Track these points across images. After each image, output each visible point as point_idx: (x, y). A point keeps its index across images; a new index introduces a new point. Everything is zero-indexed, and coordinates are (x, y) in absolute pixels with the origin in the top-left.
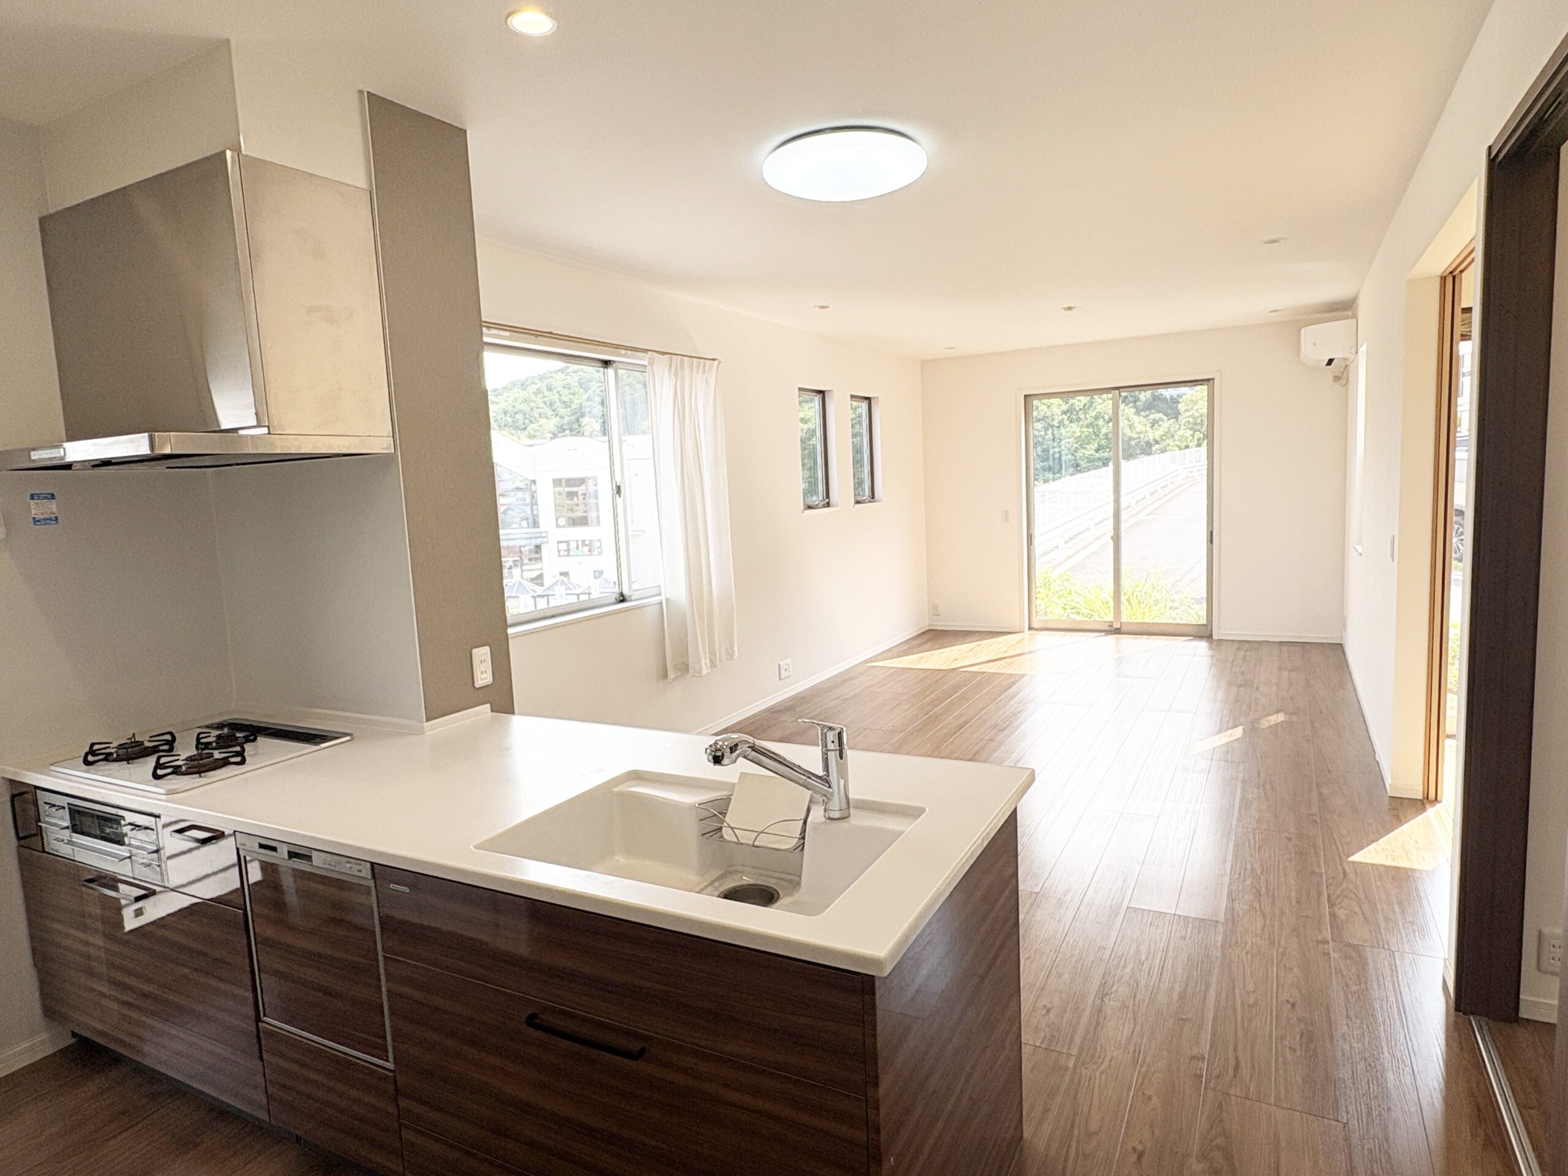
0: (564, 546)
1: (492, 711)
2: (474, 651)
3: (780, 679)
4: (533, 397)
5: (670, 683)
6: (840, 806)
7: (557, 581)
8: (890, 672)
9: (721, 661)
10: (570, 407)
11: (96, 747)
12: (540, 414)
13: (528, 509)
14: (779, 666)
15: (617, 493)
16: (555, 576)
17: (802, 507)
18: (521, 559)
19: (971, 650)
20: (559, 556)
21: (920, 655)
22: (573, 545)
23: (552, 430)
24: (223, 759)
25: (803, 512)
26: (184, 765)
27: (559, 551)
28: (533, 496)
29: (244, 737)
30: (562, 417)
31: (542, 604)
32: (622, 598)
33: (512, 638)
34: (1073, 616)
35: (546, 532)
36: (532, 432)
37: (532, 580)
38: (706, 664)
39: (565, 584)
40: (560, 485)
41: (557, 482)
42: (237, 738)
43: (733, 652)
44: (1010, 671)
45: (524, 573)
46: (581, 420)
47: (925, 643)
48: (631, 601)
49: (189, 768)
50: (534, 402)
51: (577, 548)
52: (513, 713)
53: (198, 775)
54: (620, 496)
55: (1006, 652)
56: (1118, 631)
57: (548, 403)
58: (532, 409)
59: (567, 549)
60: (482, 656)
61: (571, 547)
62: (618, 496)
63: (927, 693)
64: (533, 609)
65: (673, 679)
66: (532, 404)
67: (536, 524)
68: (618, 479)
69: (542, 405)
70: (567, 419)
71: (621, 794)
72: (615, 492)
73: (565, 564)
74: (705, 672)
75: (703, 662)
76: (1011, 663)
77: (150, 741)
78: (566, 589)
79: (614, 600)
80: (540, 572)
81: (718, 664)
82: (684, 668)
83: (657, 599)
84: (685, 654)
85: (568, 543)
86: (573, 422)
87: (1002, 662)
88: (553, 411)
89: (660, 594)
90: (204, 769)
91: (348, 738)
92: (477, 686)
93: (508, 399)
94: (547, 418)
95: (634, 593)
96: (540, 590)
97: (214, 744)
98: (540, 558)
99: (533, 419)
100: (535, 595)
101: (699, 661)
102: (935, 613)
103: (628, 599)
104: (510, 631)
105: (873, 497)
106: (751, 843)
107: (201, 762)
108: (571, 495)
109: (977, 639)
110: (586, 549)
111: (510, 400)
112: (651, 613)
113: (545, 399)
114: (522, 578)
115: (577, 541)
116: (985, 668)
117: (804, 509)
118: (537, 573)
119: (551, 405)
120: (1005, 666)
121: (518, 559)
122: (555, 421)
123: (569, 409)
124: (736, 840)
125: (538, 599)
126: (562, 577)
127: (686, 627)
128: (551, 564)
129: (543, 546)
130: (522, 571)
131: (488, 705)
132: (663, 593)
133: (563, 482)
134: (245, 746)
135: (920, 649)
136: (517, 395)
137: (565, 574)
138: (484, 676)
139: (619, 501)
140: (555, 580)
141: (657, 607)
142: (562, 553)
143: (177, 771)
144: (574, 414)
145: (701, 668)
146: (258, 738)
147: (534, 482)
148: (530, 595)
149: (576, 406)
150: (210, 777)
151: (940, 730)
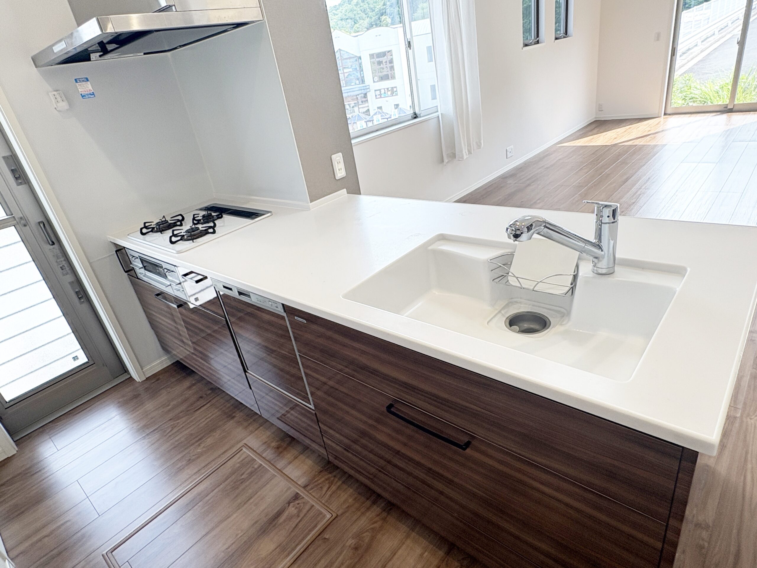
0: (378, 93)
1: (348, 193)
2: (333, 156)
3: (507, 158)
4: (355, 8)
5: (445, 165)
6: (608, 265)
7: (377, 112)
8: (573, 149)
9: (474, 150)
10: (374, 11)
11: (147, 225)
12: (359, 18)
13: (359, 74)
14: (506, 150)
15: (409, 47)
16: (375, 110)
17: (522, 45)
18: (358, 102)
19: (625, 131)
20: (376, 98)
21: (591, 137)
22: (383, 91)
23: (366, 26)
24: (205, 230)
25: (522, 49)
26: (186, 235)
27: (376, 96)
28: (360, 66)
29: (217, 215)
30: (371, 18)
31: (370, 124)
32: (415, 116)
33: (354, 146)
34: (690, 104)
35: (369, 85)
36: (356, 29)
37: (364, 113)
38: (466, 152)
39: (381, 114)
40: (373, 58)
41: (372, 56)
42: (213, 216)
43: (481, 143)
44: (653, 143)
45: (360, 110)
46: (381, 18)
47: (594, 129)
48: (420, 117)
49: (188, 237)
50: (355, 10)
51: (385, 93)
52: (360, 194)
53: (191, 241)
54: (410, 49)
55: (650, 131)
56: (731, 111)
57: (363, 10)
58: (355, 15)
59: (380, 95)
60: (338, 159)
61: (382, 93)
62: (409, 48)
63: (599, 161)
64: (366, 127)
65: (447, 162)
66: (355, 12)
67: (363, 82)
68: (409, 36)
69: (360, 12)
70: (374, 18)
71: (434, 252)
72: (407, 46)
73: (380, 102)
74: (465, 157)
75: (464, 152)
76: (655, 137)
77: (170, 220)
78: (381, 116)
79: (411, 118)
80: (368, 108)
81: (472, 152)
82: (453, 156)
83: (435, 115)
84: (454, 147)
85: (380, 90)
86: (377, 20)
87: (648, 137)
88: (366, 15)
89: (437, 111)
90: (195, 237)
91: (269, 214)
92: (337, 178)
93: (342, 11)
94: (363, 20)
95: (422, 112)
96: (368, 118)
97: (202, 221)
98: (367, 100)
99: (356, 21)
100: (366, 121)
101: (462, 151)
102: (600, 109)
103: (419, 116)
104: (353, 142)
105: (566, 34)
106: (532, 288)
107: (193, 233)
108: (380, 63)
109: (629, 123)
110: (389, 93)
111: (343, 11)
112: (433, 124)
113: (361, 8)
114: (359, 112)
115: (384, 89)
116: (637, 142)
117: (523, 47)
118: (366, 109)
119: (364, 11)
120: (650, 140)
121: (356, 102)
122: (367, 20)
123: (374, 12)
124: (520, 286)
125: (368, 123)
126: (379, 110)
127: (453, 130)
128: (373, 103)
129: (368, 93)
130: (359, 108)
131: (345, 190)
132: (439, 110)
133: (375, 56)
134: (216, 222)
135: (590, 133)
136: (346, 8)
137: (380, 108)
138: (340, 172)
139: (410, 52)
140: (375, 111)
141: (436, 119)
142: (378, 96)
143: (182, 238)
144: (377, 15)
145: (462, 154)
146: (224, 216)
147: (360, 58)
148: (364, 121)
149: (378, 10)
150: (199, 242)
151: (611, 184)
